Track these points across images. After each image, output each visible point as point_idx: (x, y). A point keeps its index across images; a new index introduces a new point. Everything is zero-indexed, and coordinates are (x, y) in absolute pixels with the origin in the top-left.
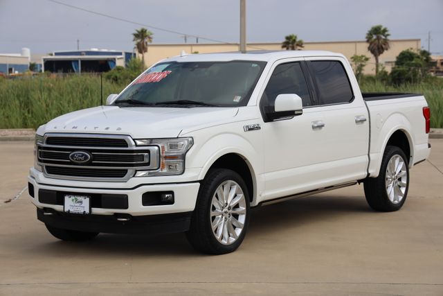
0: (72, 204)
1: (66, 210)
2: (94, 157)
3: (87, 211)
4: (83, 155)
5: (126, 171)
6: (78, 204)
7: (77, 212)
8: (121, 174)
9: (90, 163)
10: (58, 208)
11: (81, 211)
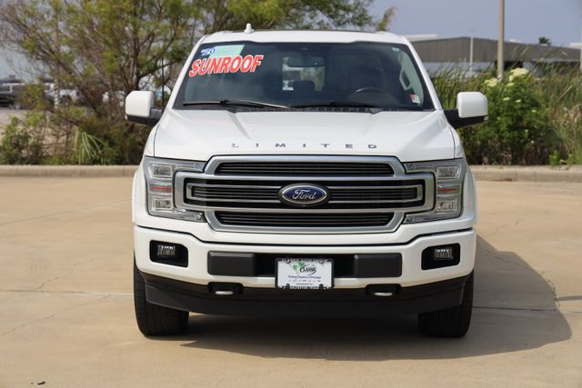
0: (294, 273)
1: (282, 284)
2: (332, 195)
3: (327, 284)
4: (313, 191)
5: (391, 215)
6: (305, 274)
7: (306, 286)
8: (382, 221)
9: (324, 205)
10: (264, 282)
11: (315, 284)
